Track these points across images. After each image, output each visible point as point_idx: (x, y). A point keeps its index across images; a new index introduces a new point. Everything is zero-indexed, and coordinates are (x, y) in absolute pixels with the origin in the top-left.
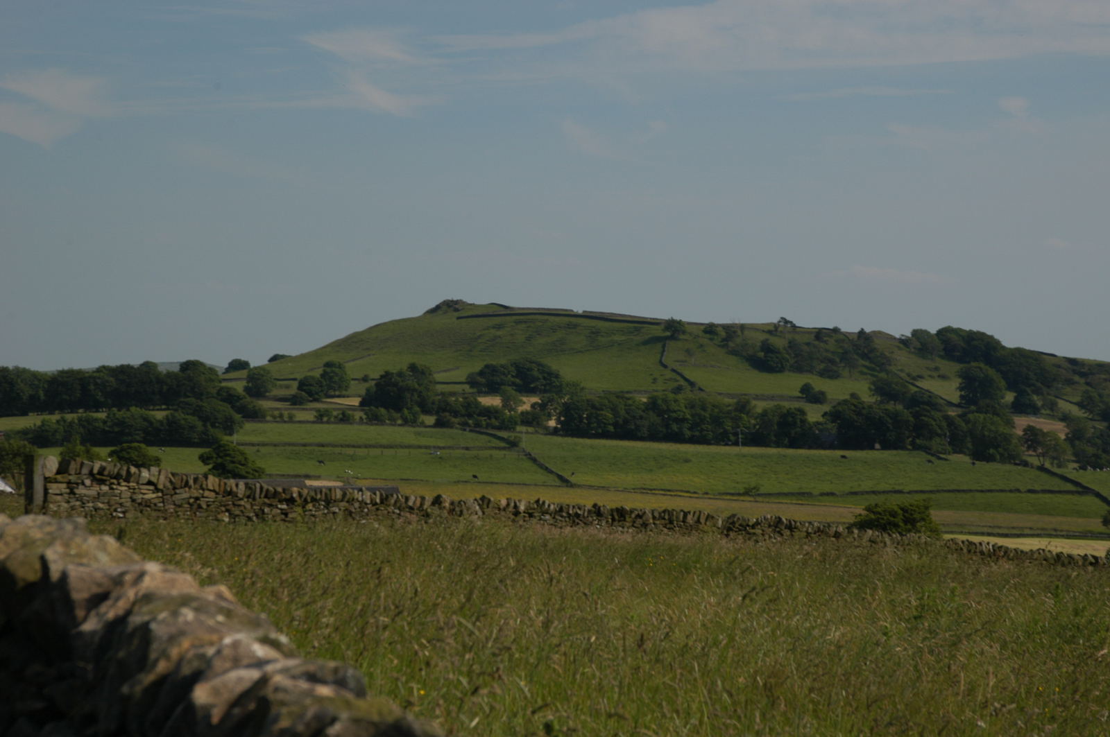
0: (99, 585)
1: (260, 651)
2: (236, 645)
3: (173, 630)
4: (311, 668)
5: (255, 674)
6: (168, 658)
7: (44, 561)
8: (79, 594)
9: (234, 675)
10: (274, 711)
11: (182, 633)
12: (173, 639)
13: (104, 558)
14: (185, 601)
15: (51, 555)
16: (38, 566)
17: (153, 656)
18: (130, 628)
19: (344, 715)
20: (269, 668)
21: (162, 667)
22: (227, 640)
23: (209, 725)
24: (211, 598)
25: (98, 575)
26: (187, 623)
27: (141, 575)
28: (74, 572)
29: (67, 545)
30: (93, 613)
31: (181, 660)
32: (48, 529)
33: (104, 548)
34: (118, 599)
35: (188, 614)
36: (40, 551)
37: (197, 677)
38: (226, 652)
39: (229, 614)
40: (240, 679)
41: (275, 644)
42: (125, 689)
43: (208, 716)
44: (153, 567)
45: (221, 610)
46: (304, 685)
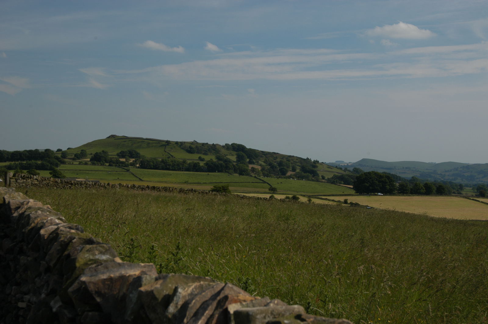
0: (18, 205)
1: (57, 221)
2: (51, 220)
3: (36, 216)
4: (70, 225)
5: (56, 227)
6: (34, 223)
7: (4, 198)
8: (13, 207)
9: (50, 227)
10: (60, 236)
11: (38, 217)
12: (35, 218)
13: (19, 198)
14: (39, 209)
15: (6, 197)
16: (3, 200)
17: (31, 222)
18: (25, 215)
19: (77, 237)
20: (59, 225)
21: (33, 225)
22: (49, 219)
23: (44, 239)
24: (46, 208)
25: (18, 202)
26: (39, 214)
27: (28, 202)
28: (11, 201)
29: (10, 195)
30: (16, 211)
31: (38, 223)
32: (6, 191)
33: (19, 196)
34: (22, 208)
35: (40, 212)
36: (3, 196)
37: (41, 227)
38: (49, 221)
39: (50, 212)
40: (52, 228)
41: (61, 220)
42: (24, 230)
43: (44, 237)
44: (31, 200)
45: (48, 211)
46: (68, 230)
